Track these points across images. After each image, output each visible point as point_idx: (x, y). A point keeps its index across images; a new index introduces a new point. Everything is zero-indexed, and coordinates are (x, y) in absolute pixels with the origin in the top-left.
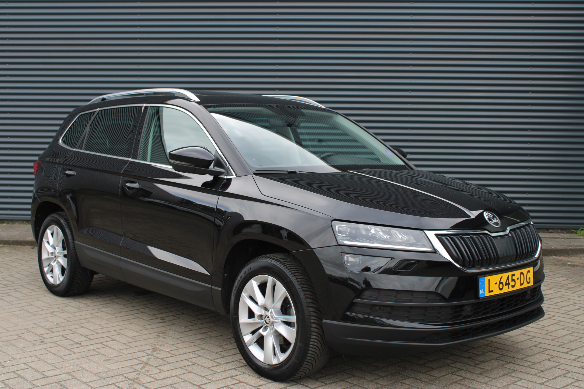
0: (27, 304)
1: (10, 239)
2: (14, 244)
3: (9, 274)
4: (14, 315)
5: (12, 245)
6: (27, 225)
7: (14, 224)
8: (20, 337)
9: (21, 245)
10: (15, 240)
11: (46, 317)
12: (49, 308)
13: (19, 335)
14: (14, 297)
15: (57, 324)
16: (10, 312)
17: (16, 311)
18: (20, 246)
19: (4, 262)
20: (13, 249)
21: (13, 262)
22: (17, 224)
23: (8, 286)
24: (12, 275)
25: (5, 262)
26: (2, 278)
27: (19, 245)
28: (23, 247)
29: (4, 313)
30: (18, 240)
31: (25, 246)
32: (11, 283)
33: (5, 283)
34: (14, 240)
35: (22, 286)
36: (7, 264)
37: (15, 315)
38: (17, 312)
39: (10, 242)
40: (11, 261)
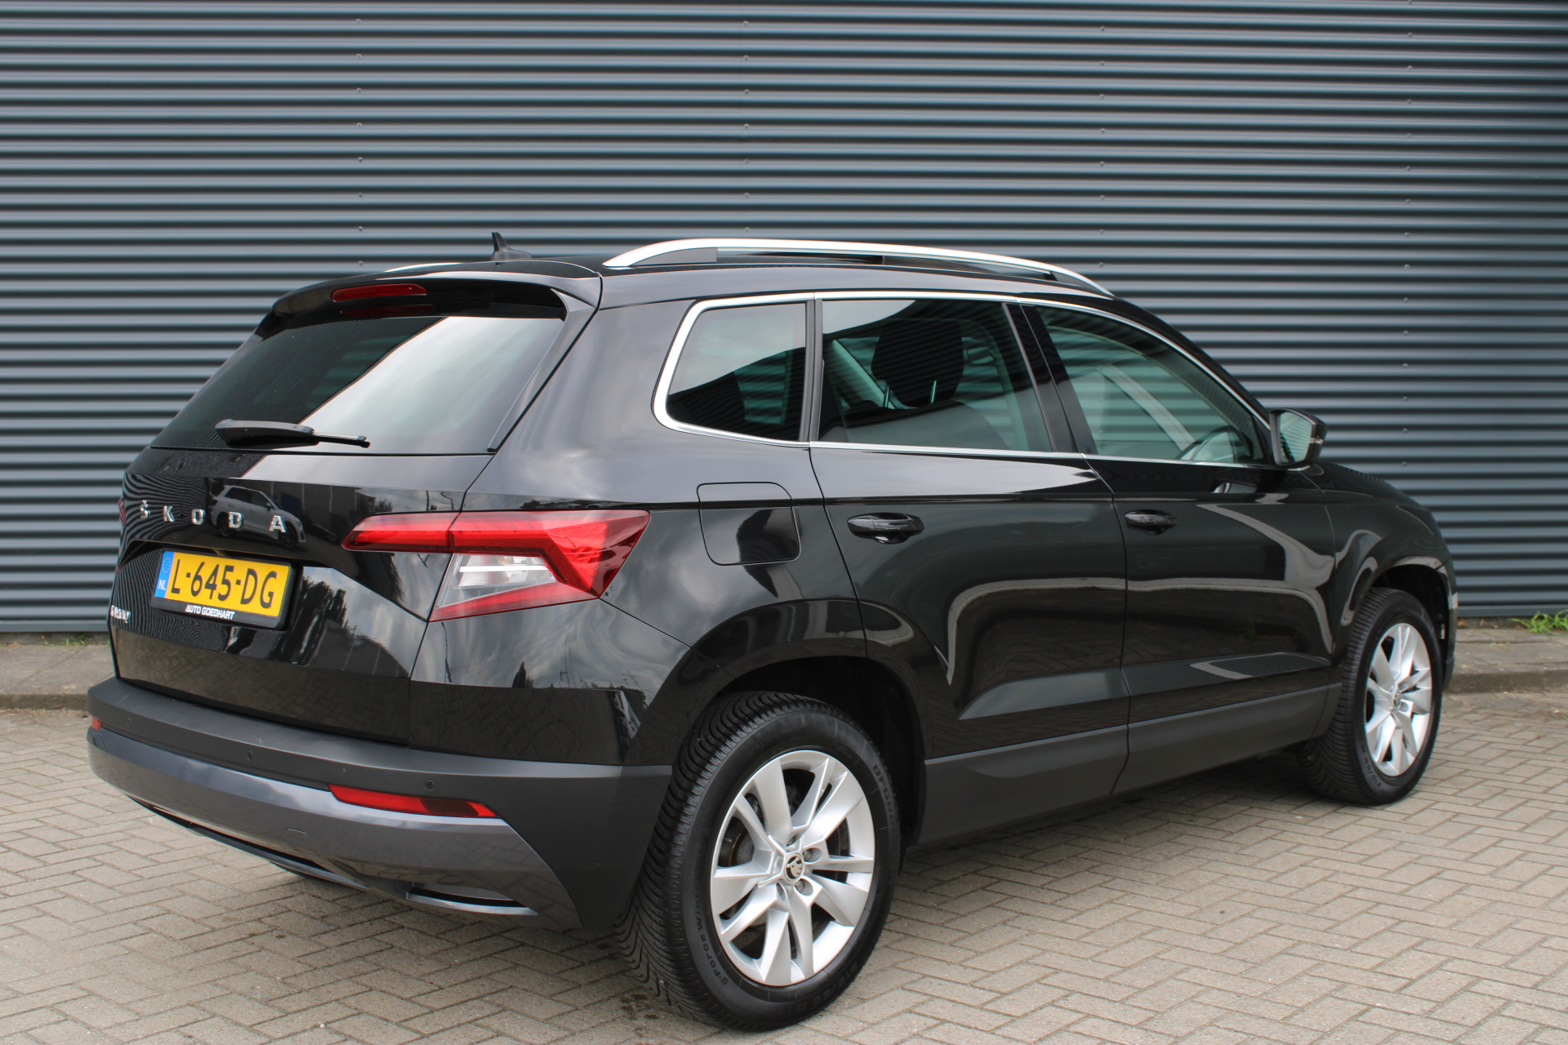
0: (155, 911)
1: (13, 693)
2: (26, 707)
3: (51, 804)
4: (131, 951)
5: (21, 707)
7: (8, 644)
8: (190, 1037)
9: (47, 708)
10: (30, 693)
11: (235, 954)
12: (232, 923)
13: (182, 1029)
14: (101, 885)
15: (283, 981)
16: (114, 942)
17: (131, 937)
18: (43, 711)
19: (17, 765)
20: (27, 722)
21: (45, 762)
22: (16, 646)
23: (67, 845)
24: (63, 808)
25: (22, 765)
26: (37, 820)
27: (41, 708)
28: (54, 713)
29: (96, 946)
30: (37, 693)
31: (58, 711)
32: (70, 836)
33: (54, 835)
34: (25, 693)
35: (108, 844)
36: (30, 772)
37: (134, 950)
38: (134, 939)
39: (14, 700)
40: (38, 759)
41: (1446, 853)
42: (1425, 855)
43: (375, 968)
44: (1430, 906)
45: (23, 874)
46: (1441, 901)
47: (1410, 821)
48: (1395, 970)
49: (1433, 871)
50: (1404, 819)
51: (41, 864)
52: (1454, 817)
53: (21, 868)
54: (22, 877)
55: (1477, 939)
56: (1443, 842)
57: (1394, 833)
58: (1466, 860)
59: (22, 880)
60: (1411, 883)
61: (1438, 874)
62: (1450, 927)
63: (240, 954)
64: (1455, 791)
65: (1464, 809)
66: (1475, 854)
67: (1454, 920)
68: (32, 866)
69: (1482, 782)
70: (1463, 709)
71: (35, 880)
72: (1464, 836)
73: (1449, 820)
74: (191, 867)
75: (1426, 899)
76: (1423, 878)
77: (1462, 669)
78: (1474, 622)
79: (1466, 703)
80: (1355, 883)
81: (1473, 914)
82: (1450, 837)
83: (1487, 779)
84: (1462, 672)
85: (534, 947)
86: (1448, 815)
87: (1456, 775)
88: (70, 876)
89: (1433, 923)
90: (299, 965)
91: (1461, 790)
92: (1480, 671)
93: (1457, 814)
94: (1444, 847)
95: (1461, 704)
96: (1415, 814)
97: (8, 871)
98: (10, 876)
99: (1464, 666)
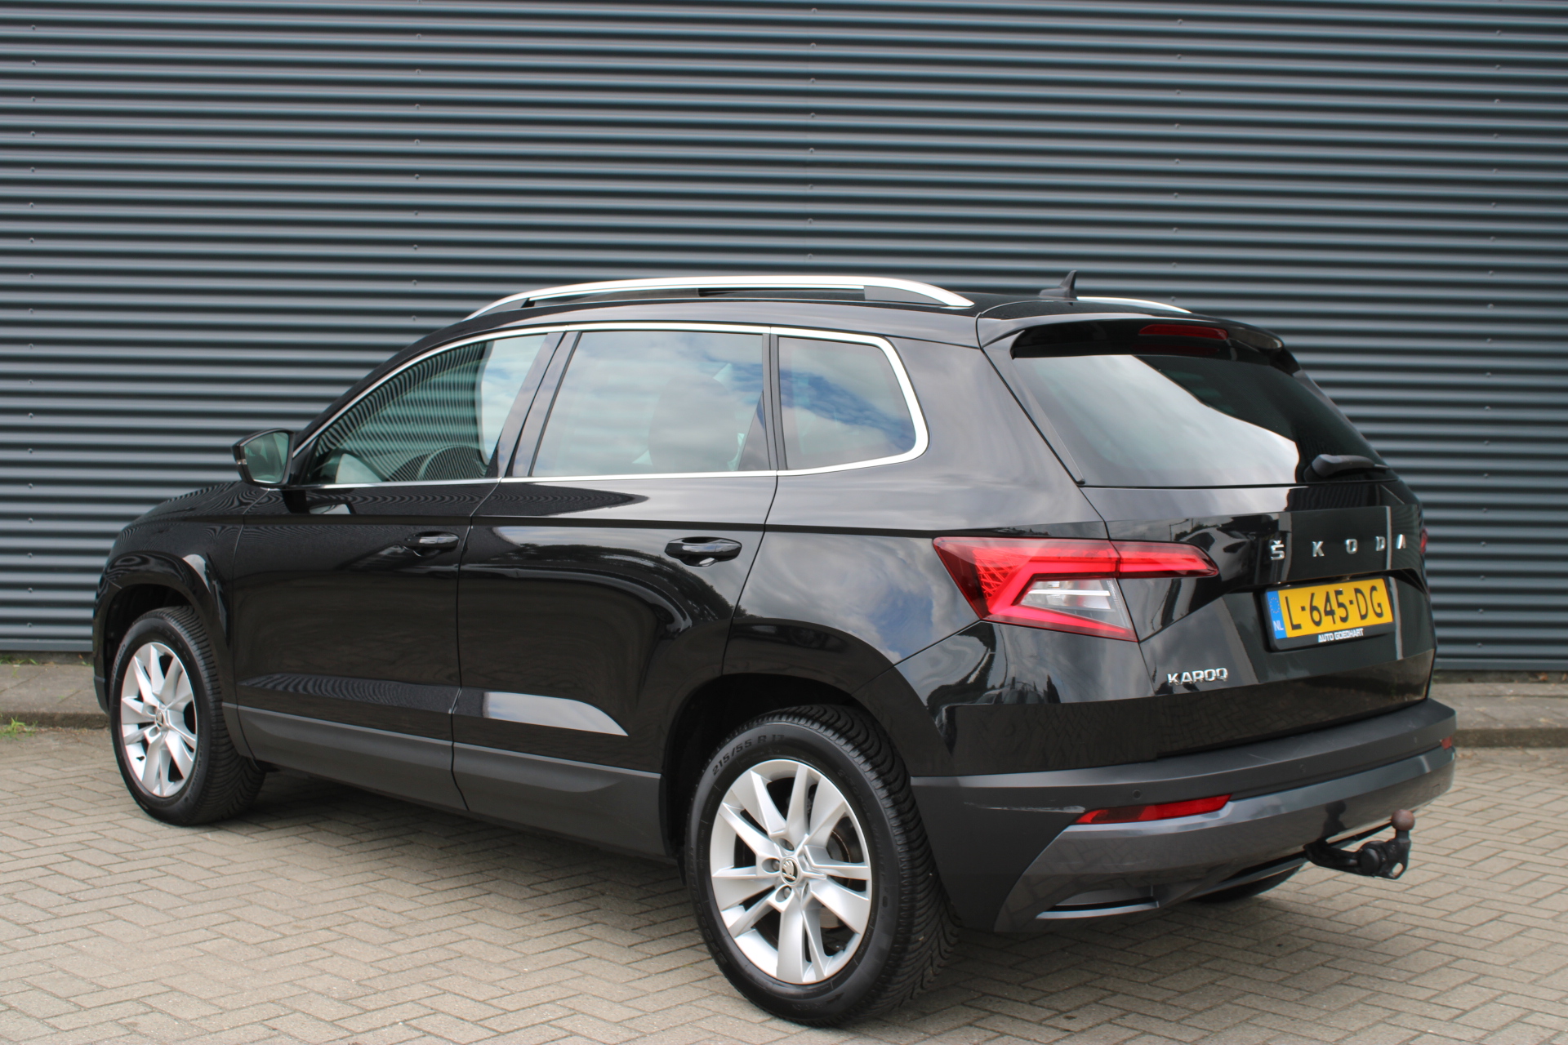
0: (225, 918)
1: (55, 711)
2: (68, 726)
3: (107, 819)
4: (207, 953)
5: (62, 726)
6: (83, 668)
7: (43, 663)
8: (275, 1029)
9: (90, 727)
10: (72, 712)
11: (308, 958)
12: (302, 931)
13: (266, 1023)
14: (168, 893)
15: (358, 983)
16: (188, 945)
17: (205, 941)
18: (85, 731)
19: (67, 781)
20: (70, 741)
21: (94, 780)
22: (51, 667)
23: (129, 856)
24: (120, 822)
25: (72, 781)
26: (95, 832)
27: (83, 727)
28: (96, 732)
29: (171, 948)
30: (80, 711)
31: (100, 731)
32: (131, 848)
33: (114, 847)
34: (67, 712)
35: (170, 856)
36: (81, 788)
37: (209, 953)
38: (208, 943)
39: (56, 718)
40: (86, 776)
41: (1510, 898)
42: (1488, 899)
43: (447, 973)
44: (1489, 946)
45: (90, 882)
46: (1501, 941)
47: (1475, 867)
48: (1449, 1001)
49: (1494, 914)
50: (1469, 866)
51: (106, 873)
52: (1520, 864)
53: (87, 876)
54: (89, 884)
55: (1533, 977)
56: (1507, 888)
57: (1458, 878)
58: (1529, 905)
59: (89, 887)
60: (1471, 924)
61: (1500, 917)
62: (1507, 966)
63: (313, 958)
64: (1523, 840)
65: (1531, 858)
66: (1539, 900)
67: (1512, 959)
68: (97, 874)
69: (1552, 833)
70: (1539, 764)
71: (102, 887)
72: (1529, 882)
73: (1515, 867)
74: (255, 879)
75: (1486, 939)
76: (1484, 920)
77: (1539, 723)
78: (1556, 676)
79: (1542, 758)
80: (1416, 923)
81: (1532, 954)
82: (1515, 883)
83: (1557, 831)
84: (1540, 726)
85: (600, 958)
86: (1515, 863)
87: (1526, 826)
88: (136, 884)
89: (1491, 961)
90: (371, 970)
91: (1530, 840)
92: (1559, 725)
93: (1524, 862)
94: (1508, 892)
95: (1537, 758)
96: (1480, 861)
97: (74, 879)
98: (77, 883)
99: (1542, 720)
